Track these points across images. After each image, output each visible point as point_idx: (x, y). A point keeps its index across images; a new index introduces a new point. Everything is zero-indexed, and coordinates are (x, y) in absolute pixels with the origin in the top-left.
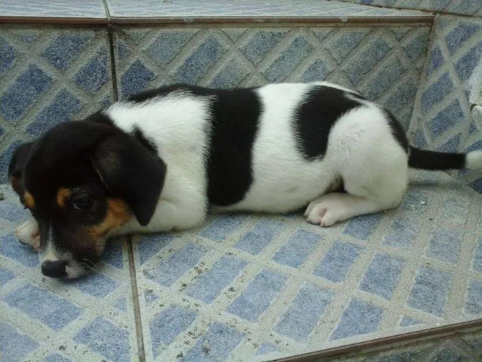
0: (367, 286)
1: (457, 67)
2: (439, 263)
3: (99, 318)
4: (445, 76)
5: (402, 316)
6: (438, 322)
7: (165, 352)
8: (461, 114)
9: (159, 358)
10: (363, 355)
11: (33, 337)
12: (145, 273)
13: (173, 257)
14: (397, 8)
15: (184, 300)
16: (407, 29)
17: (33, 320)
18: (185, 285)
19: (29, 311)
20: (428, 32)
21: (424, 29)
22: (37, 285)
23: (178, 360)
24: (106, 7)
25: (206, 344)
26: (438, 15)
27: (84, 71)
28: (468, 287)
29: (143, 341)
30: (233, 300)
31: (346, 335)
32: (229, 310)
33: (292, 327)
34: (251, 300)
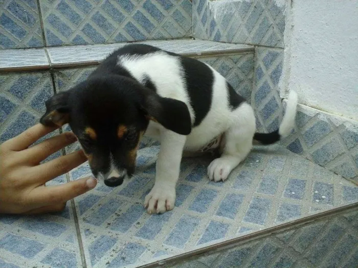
0: (221, 213)
1: (271, 77)
2: (264, 195)
3: (57, 249)
4: (266, 83)
5: (240, 227)
6: (261, 228)
7: (98, 263)
8: (277, 105)
9: (95, 266)
10: (218, 252)
11: (15, 264)
12: (84, 219)
13: (101, 209)
14: (234, 43)
15: (109, 232)
16: (240, 56)
17: (14, 254)
18: (109, 224)
19: (11, 250)
20: (252, 57)
21: (250, 56)
22: (15, 234)
23: (106, 266)
24: (48, 56)
25: (123, 255)
26: (256, 47)
27: (37, 99)
28: (280, 206)
29: (84, 258)
30: (139, 229)
31: (206, 241)
32: (137, 235)
33: (175, 241)
34: (150, 228)
